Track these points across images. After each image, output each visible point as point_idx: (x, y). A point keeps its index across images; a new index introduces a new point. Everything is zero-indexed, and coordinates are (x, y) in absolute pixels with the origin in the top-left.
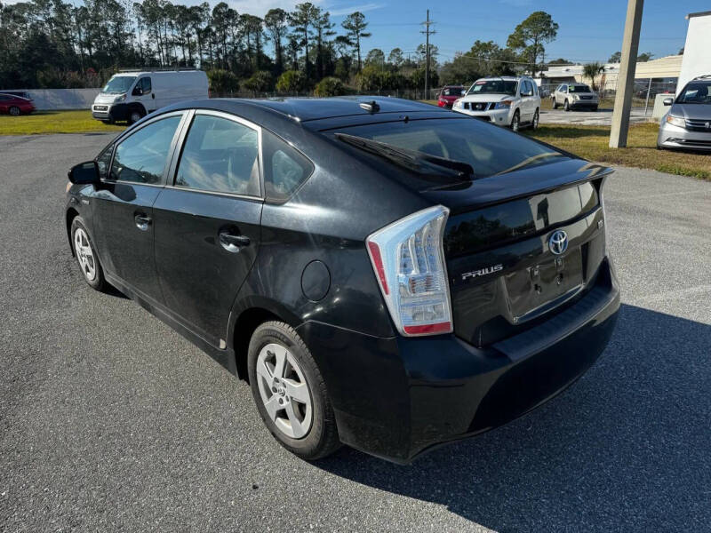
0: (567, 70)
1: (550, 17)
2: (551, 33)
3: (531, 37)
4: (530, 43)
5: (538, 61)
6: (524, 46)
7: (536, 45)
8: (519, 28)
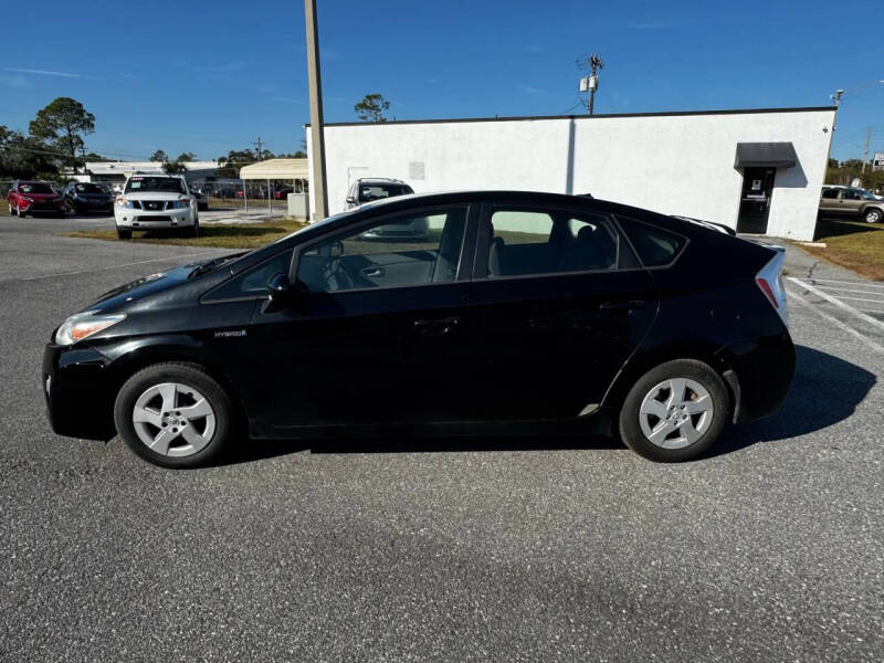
0: (112, 167)
1: (80, 105)
2: (88, 123)
3: (62, 126)
4: (62, 133)
5: (77, 154)
6: (55, 136)
7: (70, 136)
8: (42, 114)
